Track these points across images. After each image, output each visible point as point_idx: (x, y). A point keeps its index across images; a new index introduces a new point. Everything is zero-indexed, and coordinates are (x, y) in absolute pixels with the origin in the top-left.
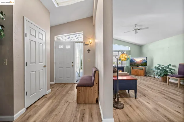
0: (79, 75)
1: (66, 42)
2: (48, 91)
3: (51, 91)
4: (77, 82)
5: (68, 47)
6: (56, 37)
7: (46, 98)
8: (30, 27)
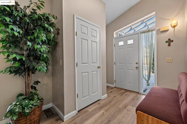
0: (148, 83)
1: (126, 35)
2: (104, 96)
3: (107, 96)
4: (144, 91)
5: (130, 42)
6: (116, 33)
7: (99, 105)
8: (81, 25)
